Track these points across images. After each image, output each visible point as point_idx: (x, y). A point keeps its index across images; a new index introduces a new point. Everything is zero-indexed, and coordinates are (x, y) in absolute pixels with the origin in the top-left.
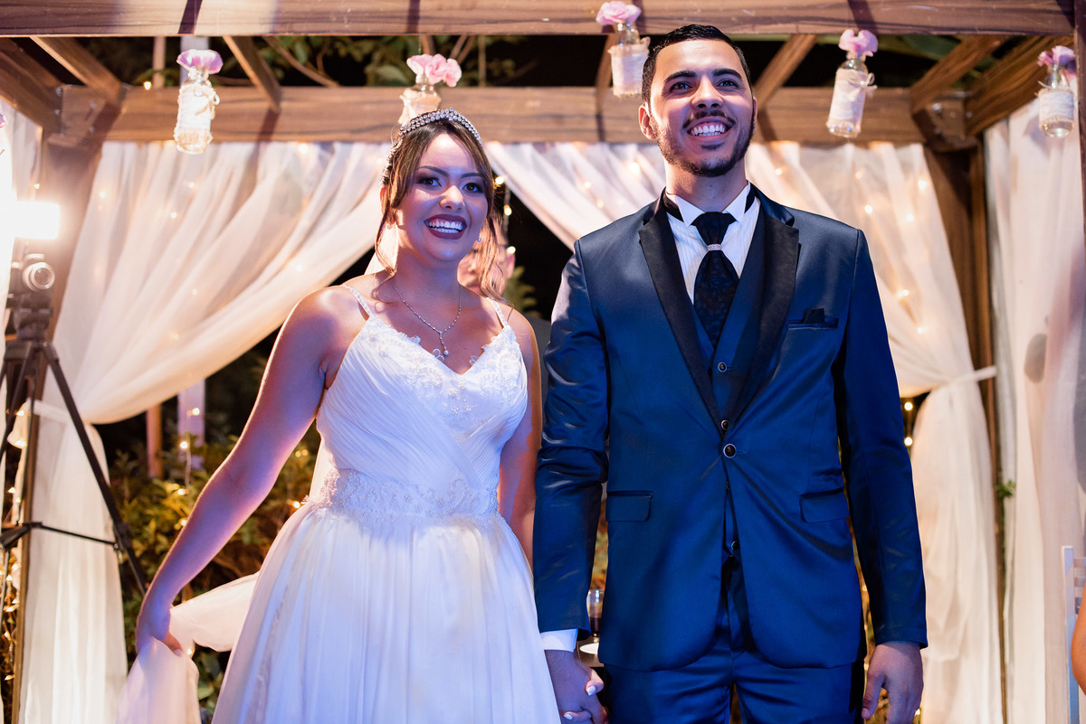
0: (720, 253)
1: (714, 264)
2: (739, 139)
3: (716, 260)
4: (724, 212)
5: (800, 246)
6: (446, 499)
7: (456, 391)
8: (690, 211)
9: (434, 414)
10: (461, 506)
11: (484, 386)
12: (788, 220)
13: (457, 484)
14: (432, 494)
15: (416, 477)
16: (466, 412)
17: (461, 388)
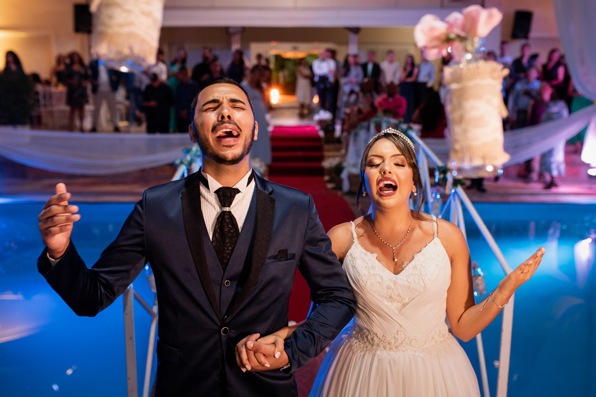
0: (230, 212)
1: (225, 219)
2: (245, 141)
3: (227, 217)
4: (233, 187)
6: (393, 341)
7: (392, 285)
8: (215, 184)
9: (379, 298)
10: (403, 344)
11: (409, 280)
12: (270, 191)
13: (399, 333)
14: (384, 338)
15: (376, 329)
16: (399, 296)
17: (395, 283)
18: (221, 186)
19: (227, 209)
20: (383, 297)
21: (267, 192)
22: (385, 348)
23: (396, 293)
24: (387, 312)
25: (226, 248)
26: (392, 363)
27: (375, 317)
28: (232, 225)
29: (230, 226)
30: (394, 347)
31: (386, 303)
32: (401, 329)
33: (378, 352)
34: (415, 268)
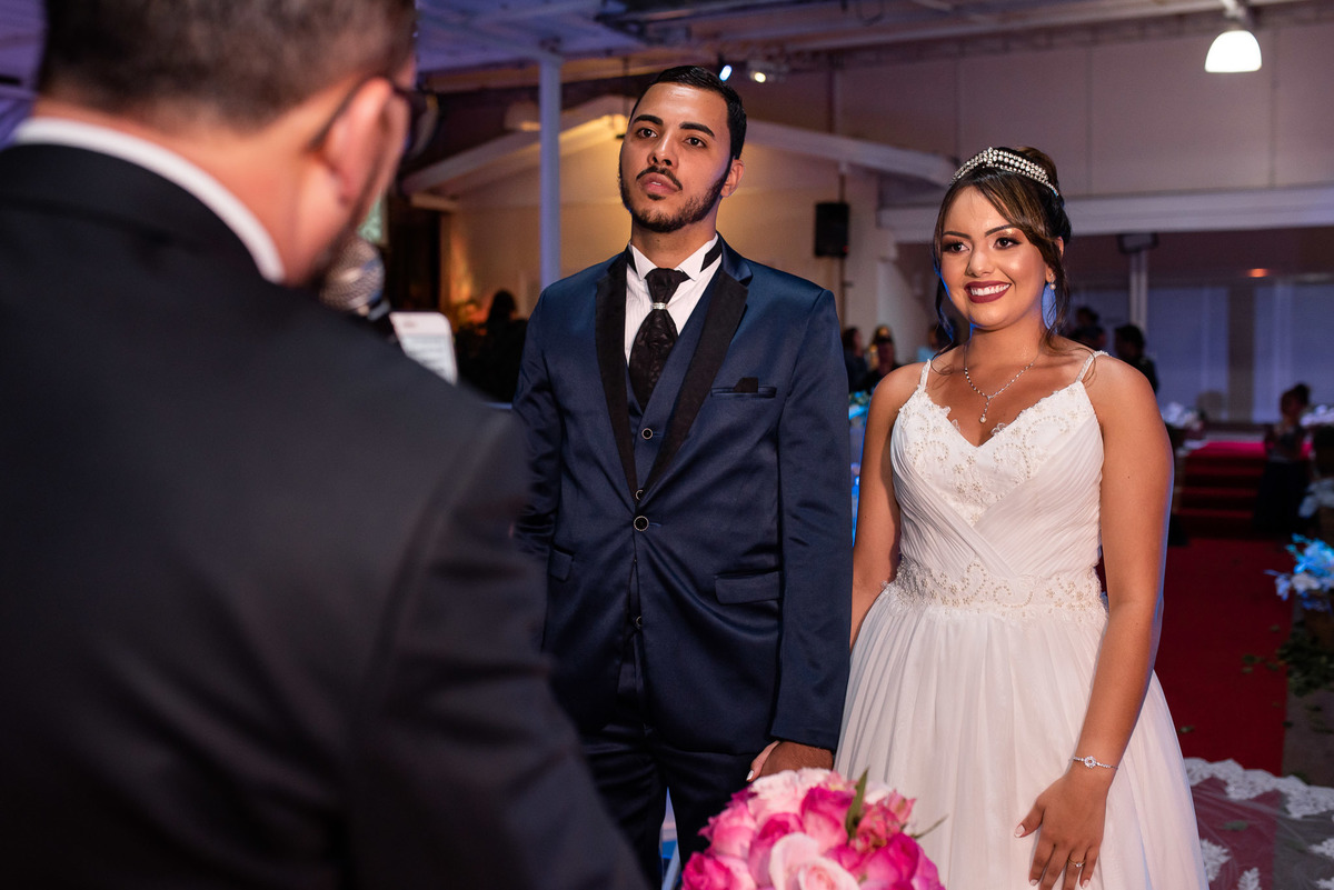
0: (665, 312)
3: (658, 320)
4: (676, 269)
5: (746, 307)
6: (959, 586)
7: (965, 466)
8: (645, 264)
9: (938, 491)
10: (980, 594)
11: (998, 457)
12: (743, 277)
13: (972, 569)
14: (943, 579)
15: (930, 560)
16: (976, 488)
17: (970, 461)
18: (655, 267)
19: (661, 306)
20: (946, 488)
21: (737, 278)
22: (944, 601)
23: (971, 480)
24: (951, 522)
25: (652, 374)
26: (951, 631)
27: (931, 535)
28: (667, 335)
29: (664, 336)
30: (961, 601)
31: (953, 504)
32: (978, 561)
33: (930, 610)
34: (1016, 432)
